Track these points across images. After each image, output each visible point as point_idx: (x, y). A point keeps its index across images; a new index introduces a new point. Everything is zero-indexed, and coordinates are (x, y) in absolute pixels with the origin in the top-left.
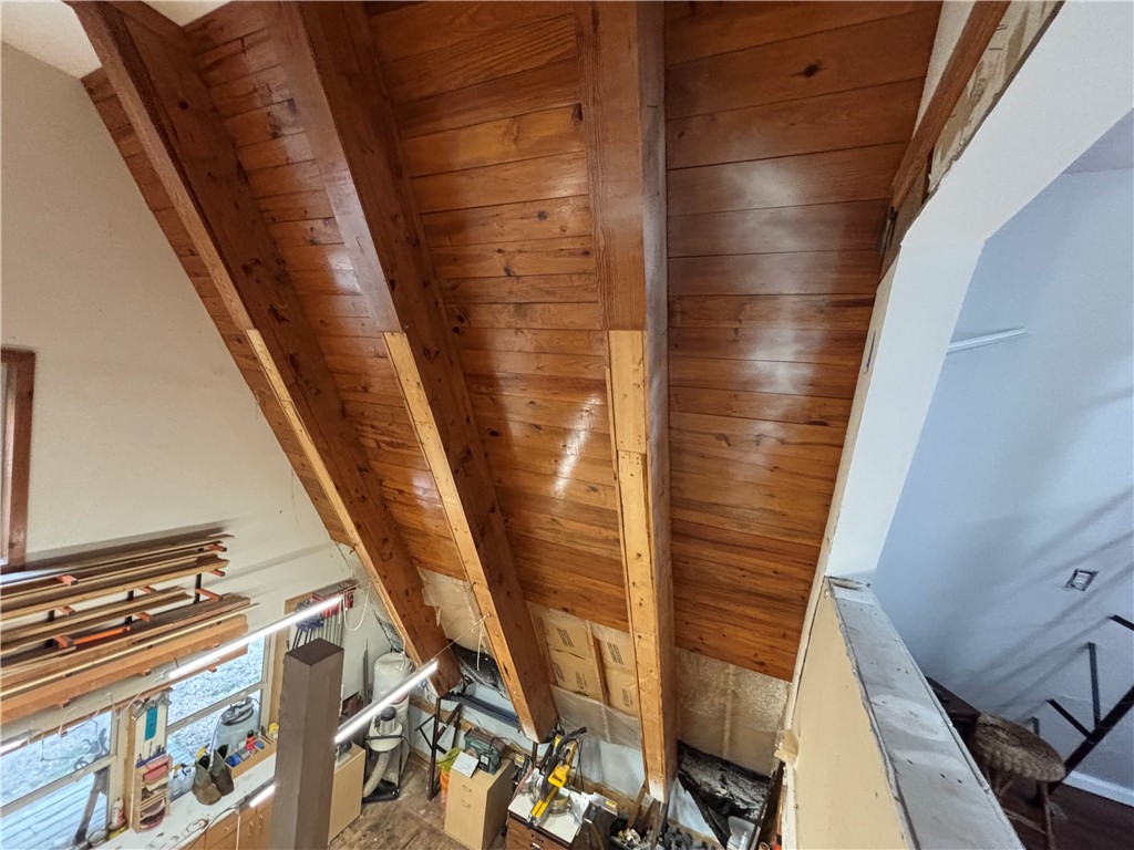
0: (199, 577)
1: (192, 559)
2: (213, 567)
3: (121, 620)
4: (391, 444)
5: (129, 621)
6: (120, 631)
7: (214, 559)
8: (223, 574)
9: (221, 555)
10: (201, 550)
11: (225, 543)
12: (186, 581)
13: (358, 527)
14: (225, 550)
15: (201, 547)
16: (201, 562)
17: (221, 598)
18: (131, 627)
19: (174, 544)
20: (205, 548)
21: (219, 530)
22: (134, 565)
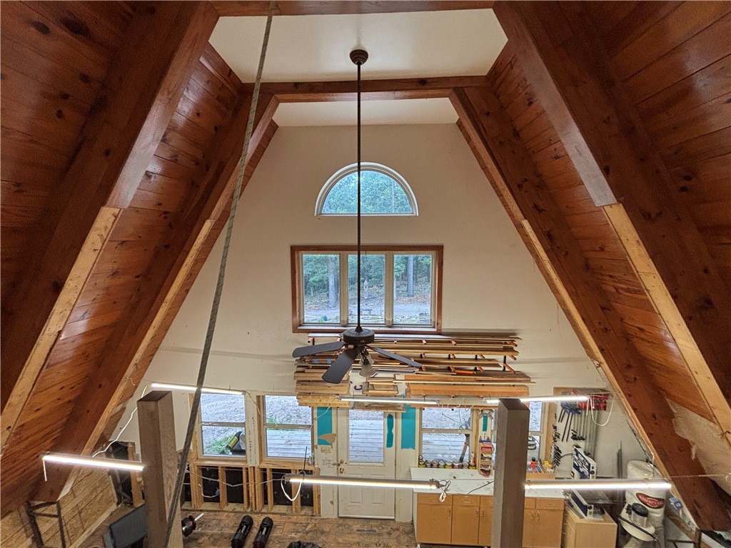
0: (505, 357)
1: (501, 347)
2: (511, 353)
3: (473, 368)
4: (628, 290)
5: (475, 370)
6: (472, 373)
7: (511, 350)
8: (515, 359)
9: (515, 348)
10: (506, 343)
11: (517, 342)
12: (499, 357)
13: (602, 350)
14: (516, 346)
15: (505, 341)
16: (505, 349)
17: (515, 372)
18: (477, 373)
19: (493, 337)
20: (508, 342)
21: (514, 334)
22: (477, 343)
